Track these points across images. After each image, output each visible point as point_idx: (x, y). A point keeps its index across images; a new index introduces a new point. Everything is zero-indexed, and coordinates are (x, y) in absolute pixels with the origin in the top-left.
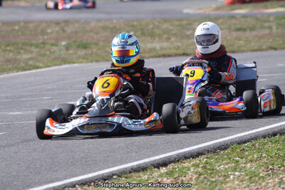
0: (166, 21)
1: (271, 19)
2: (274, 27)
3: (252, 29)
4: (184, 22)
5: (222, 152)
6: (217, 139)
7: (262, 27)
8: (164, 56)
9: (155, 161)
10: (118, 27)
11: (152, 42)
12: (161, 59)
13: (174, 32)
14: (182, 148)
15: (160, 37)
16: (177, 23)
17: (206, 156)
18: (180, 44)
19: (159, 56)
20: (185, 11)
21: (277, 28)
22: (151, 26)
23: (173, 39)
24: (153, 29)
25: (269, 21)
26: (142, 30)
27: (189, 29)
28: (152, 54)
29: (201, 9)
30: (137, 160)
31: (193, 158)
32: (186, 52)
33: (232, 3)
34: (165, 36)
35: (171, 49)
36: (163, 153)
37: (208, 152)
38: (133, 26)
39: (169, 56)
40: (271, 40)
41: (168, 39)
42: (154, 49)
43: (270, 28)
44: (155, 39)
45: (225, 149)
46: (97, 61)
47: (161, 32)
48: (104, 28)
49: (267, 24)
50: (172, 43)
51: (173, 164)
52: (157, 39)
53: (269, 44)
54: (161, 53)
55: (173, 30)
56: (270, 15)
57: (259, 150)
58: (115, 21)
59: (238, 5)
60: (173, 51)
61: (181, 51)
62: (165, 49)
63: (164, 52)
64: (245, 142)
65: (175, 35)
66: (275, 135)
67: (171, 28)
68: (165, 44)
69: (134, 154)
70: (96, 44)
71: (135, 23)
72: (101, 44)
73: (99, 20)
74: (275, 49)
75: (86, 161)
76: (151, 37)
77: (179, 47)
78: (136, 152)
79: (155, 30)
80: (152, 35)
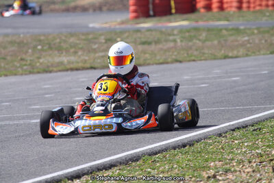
0: (72, 35)
1: (175, 32)
2: (179, 41)
3: (157, 42)
4: (90, 37)
5: (134, 164)
6: (128, 150)
7: (166, 41)
8: (72, 69)
9: (69, 173)
10: (25, 41)
11: (60, 56)
12: (69, 72)
13: (80, 46)
14: (95, 160)
15: (67, 51)
16: (83, 37)
17: (118, 168)
18: (87, 58)
19: (67, 70)
20: (91, 25)
21: (181, 41)
22: (58, 40)
23: (80, 53)
24: (60, 43)
25: (174, 35)
26: (49, 44)
27: (95, 43)
28: (60, 68)
29: (106, 23)
30: (51, 173)
31: (106, 170)
32: (93, 66)
33: (137, 17)
34: (72, 50)
35: (78, 63)
36: (76, 166)
37: (121, 163)
38: (40, 41)
39: (77, 69)
40: (176, 53)
41: (75, 53)
42: (62, 63)
43: (175, 41)
44: (62, 53)
45: (137, 160)
46: (6, 75)
47: (68, 46)
48: (12, 43)
49: (171, 38)
50: (79, 57)
51: (86, 176)
52: (64, 53)
53: (174, 57)
54: (68, 67)
55: (80, 44)
56: (174, 28)
57: (170, 162)
58: (22, 36)
59: (142, 19)
60: (80, 65)
61: (88, 65)
62: (73, 63)
63: (72, 66)
64: (156, 154)
65: (82, 48)
66: (184, 146)
67: (78, 42)
68: (73, 58)
69: (47, 167)
70: (4, 59)
71: (42, 38)
72: (9, 58)
73: (7, 35)
74: (180, 62)
76: (58, 51)
77: (85, 61)
78: (50, 165)
79: (62, 44)
80: (60, 49)
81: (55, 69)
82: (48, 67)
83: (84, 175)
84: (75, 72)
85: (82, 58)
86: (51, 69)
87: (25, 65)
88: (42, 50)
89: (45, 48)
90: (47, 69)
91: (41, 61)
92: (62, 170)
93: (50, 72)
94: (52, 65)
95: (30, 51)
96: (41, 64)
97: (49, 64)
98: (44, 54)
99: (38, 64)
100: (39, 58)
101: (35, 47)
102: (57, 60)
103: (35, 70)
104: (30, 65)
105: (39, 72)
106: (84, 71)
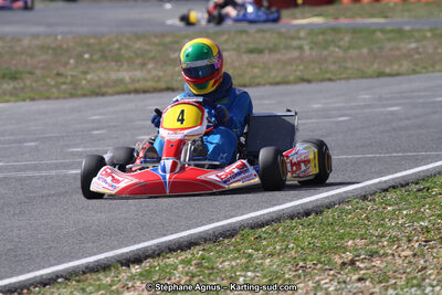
0: (138, 37)
1: (302, 34)
2: (307, 48)
3: (273, 49)
4: (168, 40)
5: (226, 241)
6: (218, 220)
7: (288, 48)
8: (136, 91)
9: (123, 254)
10: (65, 46)
11: (119, 70)
12: (132, 96)
13: (151, 55)
14: (165, 235)
15: (130, 62)
16: (157, 40)
17: (201, 247)
18: (161, 74)
19: (129, 92)
20: (169, 22)
21: (311, 49)
22: (116, 46)
23: (150, 66)
24: (119, 49)
25: (299, 38)
26: (102, 51)
27: (175, 50)
28: (118, 89)
30: (95, 254)
31: (182, 250)
32: (170, 85)
34: (139, 61)
35: (146, 80)
36: (135, 243)
37: (205, 240)
38: (89, 45)
39: (145, 91)
40: (301, 68)
41: (143, 65)
42: (121, 81)
43: (300, 48)
44: (122, 65)
45: (232, 236)
46: (33, 99)
47: (132, 55)
48: (43, 48)
49: (295, 43)
50: (149, 71)
51: (151, 260)
52: (125, 66)
53: (298, 73)
54: (132, 87)
55: (150, 51)
56: (299, 28)
57: (284, 238)
58: (60, 37)
60: (151, 84)
61: (162, 85)
62: (138, 81)
63: (137, 86)
64: (262, 225)
65: (153, 58)
66: (307, 214)
67: (148, 47)
68: (138, 74)
69: (90, 245)
70: (31, 73)
71: (92, 41)
72: (38, 72)
74: (309, 81)
75: (16, 256)
76: (117, 61)
77: (159, 79)
78: (93, 242)
79: (123, 52)
80: (118, 59)
81: (110, 91)
82: (99, 87)
83: (146, 257)
84: (142, 96)
85: (154, 73)
86: (104, 90)
87: (64, 83)
88: (91, 60)
89: (95, 57)
90: (97, 90)
91: (89, 77)
92: (113, 249)
93: (103, 95)
94: (106, 85)
95: (72, 61)
96: (89, 82)
97: (102, 83)
98: (93, 66)
99: (84, 82)
100: (85, 73)
101: (80, 56)
102: (114, 76)
103: (79, 92)
104: (71, 83)
105: (85, 95)
106: (154, 95)
